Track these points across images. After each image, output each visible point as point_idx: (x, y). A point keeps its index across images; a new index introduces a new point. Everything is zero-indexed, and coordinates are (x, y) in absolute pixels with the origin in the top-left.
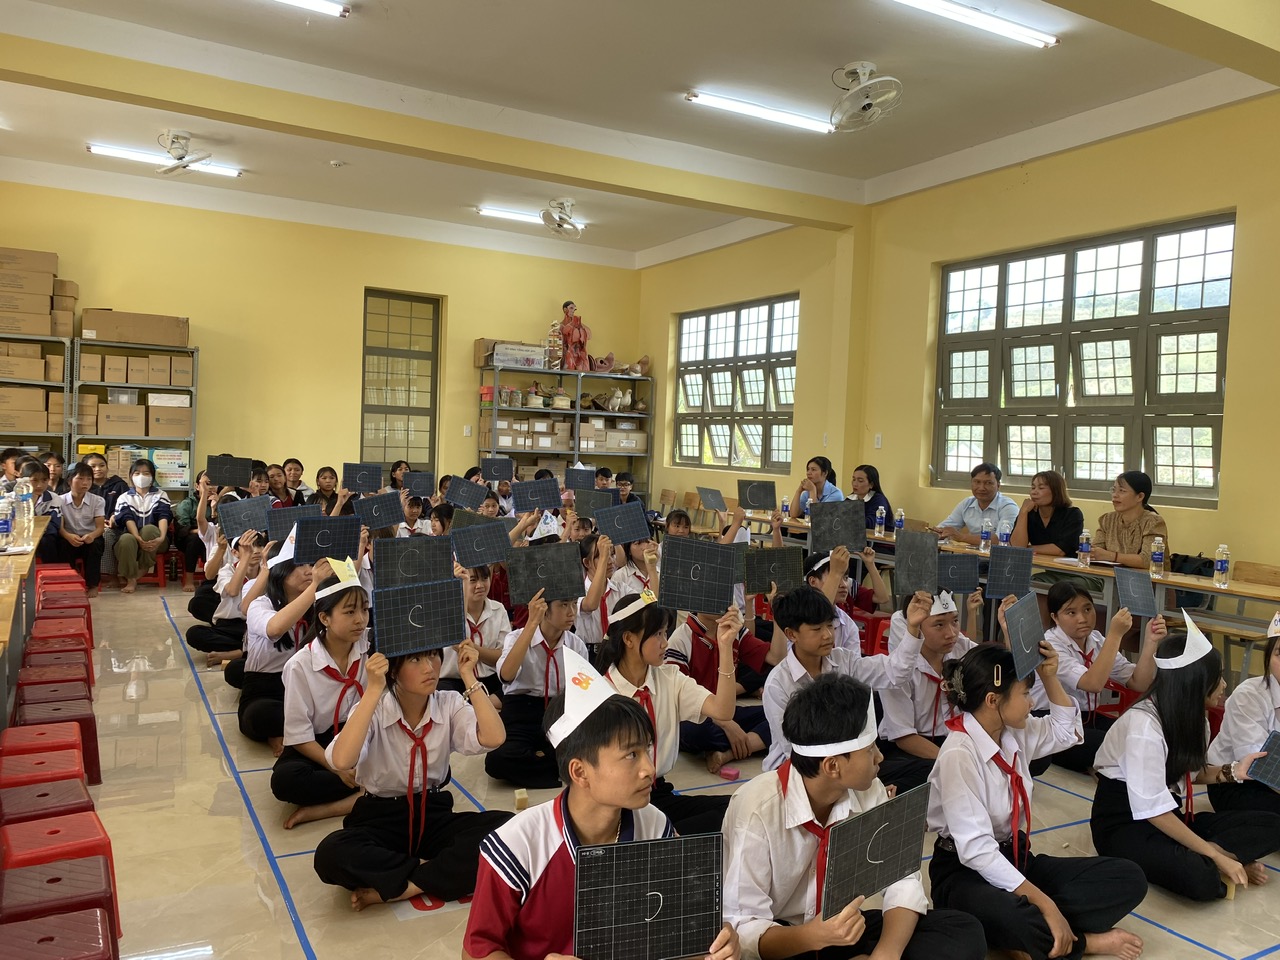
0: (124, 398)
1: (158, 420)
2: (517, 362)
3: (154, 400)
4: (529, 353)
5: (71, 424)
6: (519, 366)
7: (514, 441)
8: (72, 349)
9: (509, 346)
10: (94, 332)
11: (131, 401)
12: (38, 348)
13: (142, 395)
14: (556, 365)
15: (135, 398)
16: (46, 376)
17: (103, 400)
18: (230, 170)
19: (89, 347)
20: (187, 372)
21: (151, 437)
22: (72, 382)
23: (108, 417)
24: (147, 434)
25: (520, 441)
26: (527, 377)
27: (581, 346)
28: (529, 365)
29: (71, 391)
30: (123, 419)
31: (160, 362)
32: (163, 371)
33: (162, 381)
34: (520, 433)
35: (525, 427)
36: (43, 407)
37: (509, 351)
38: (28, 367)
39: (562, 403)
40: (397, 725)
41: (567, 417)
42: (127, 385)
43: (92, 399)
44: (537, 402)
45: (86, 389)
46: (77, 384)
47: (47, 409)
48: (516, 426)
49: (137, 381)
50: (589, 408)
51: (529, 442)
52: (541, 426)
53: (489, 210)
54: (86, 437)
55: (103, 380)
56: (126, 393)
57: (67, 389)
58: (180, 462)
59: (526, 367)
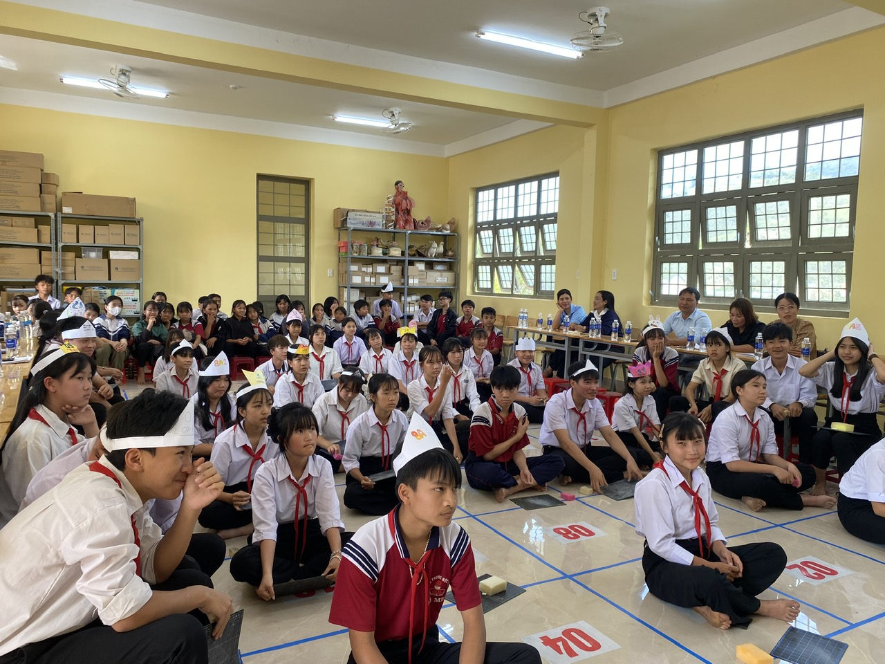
0: (93, 255)
1: (117, 269)
2: (363, 224)
3: (113, 255)
4: (372, 217)
5: (57, 273)
6: (365, 227)
7: (363, 279)
8: (56, 220)
9: (358, 213)
10: (71, 208)
11: (97, 256)
12: (32, 220)
13: (106, 252)
14: (391, 226)
15: (101, 254)
16: (39, 240)
17: (79, 256)
18: (159, 93)
19: (67, 219)
20: (135, 235)
21: (113, 281)
22: (56, 244)
23: (82, 267)
24: (110, 279)
25: (367, 279)
26: (372, 235)
27: (408, 212)
28: (372, 226)
29: (57, 250)
30: (93, 269)
31: (117, 229)
32: (120, 235)
33: (118, 242)
34: (366, 274)
35: (370, 270)
36: (38, 262)
37: (357, 217)
38: (26, 234)
39: (395, 252)
40: (288, 480)
41: (399, 262)
42: (94, 245)
43: (71, 255)
44: (378, 252)
45: (66, 248)
46: (60, 245)
47: (40, 263)
48: (364, 269)
49: (101, 242)
50: (414, 255)
51: (373, 280)
52: (381, 269)
53: (342, 118)
54: (68, 282)
55: (78, 242)
56: (95, 251)
57: (54, 249)
58: (133, 297)
59: (370, 228)
